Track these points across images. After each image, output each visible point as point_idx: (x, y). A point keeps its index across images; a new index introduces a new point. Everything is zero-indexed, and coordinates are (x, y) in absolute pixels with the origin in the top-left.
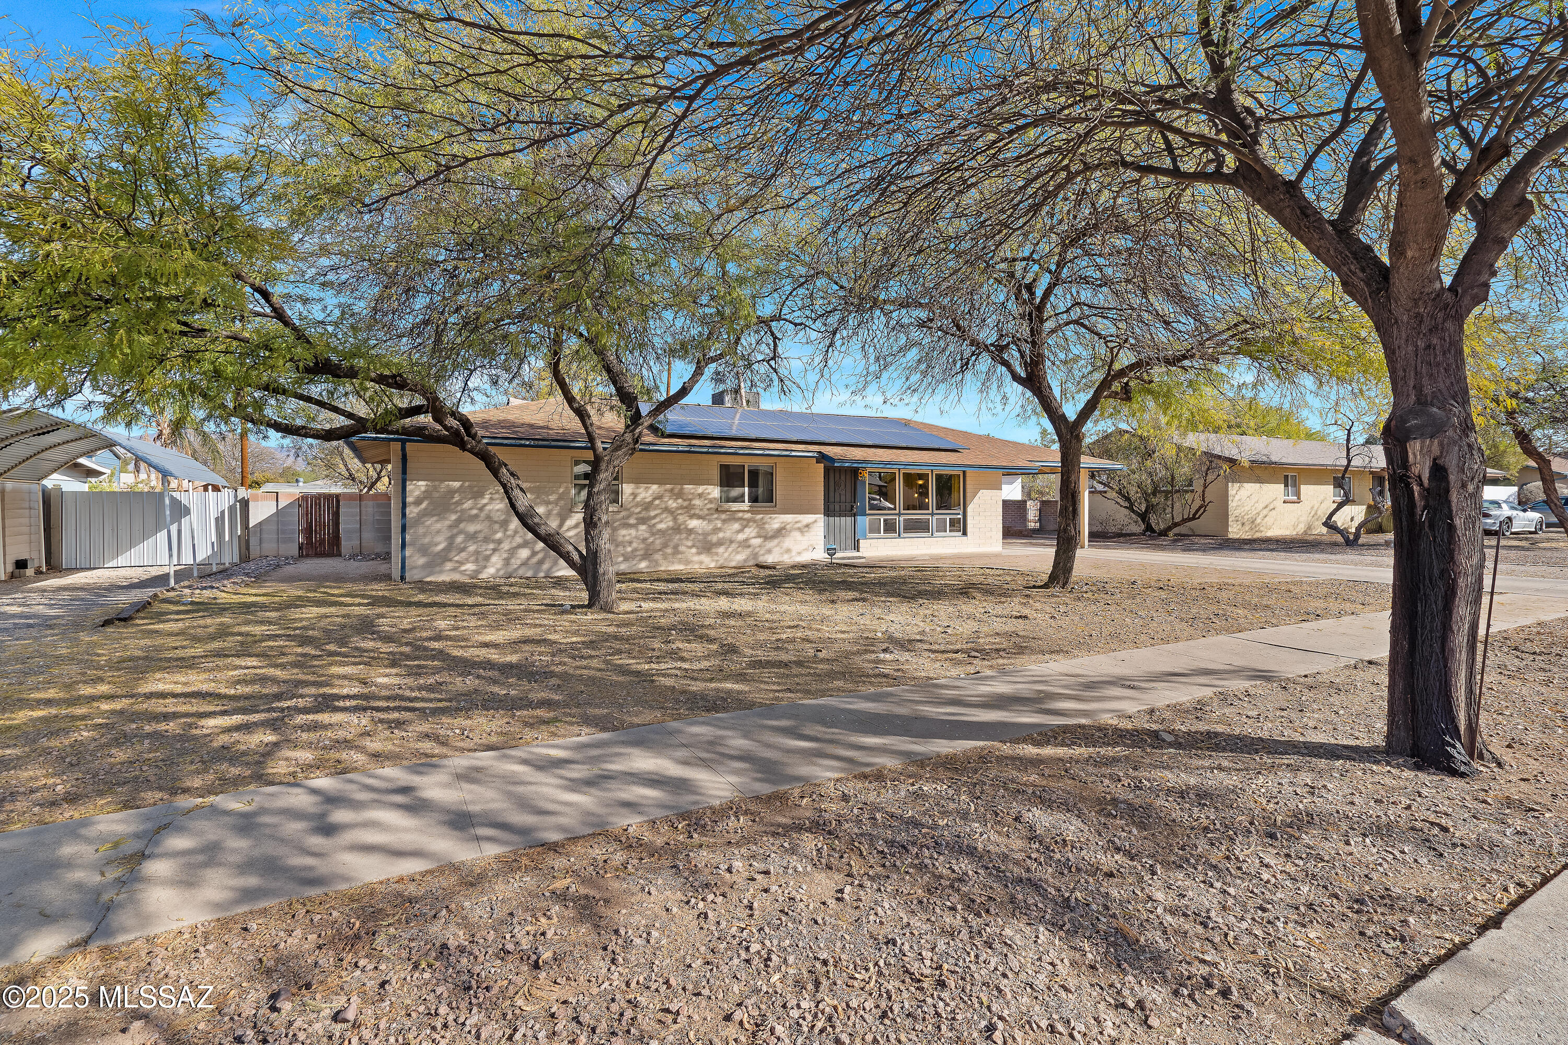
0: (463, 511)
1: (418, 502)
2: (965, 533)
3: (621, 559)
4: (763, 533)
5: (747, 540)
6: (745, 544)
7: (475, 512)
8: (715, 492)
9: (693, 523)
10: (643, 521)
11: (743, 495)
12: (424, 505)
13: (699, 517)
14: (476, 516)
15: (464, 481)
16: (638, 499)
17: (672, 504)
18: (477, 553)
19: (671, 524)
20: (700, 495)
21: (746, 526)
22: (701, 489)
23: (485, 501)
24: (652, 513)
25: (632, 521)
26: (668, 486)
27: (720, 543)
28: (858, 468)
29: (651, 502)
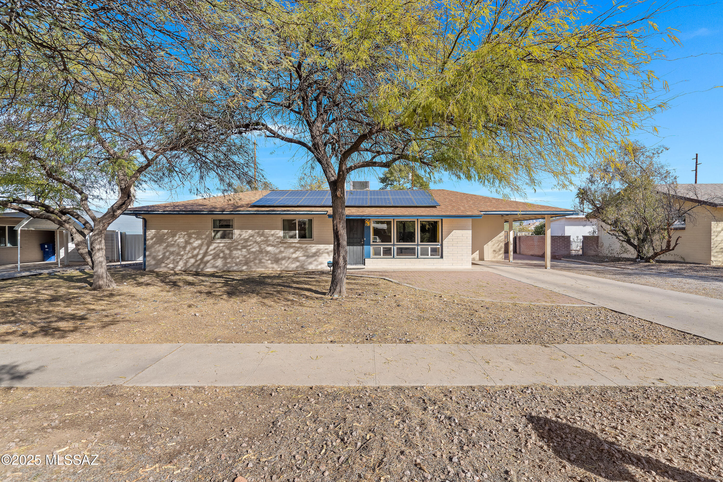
0: (168, 242)
1: (152, 239)
2: (442, 257)
3: (234, 265)
4: (306, 254)
5: (297, 258)
6: (296, 259)
7: (173, 243)
8: (281, 233)
9: (269, 249)
10: (244, 247)
11: (295, 235)
12: (154, 239)
13: (272, 246)
14: (173, 244)
15: (169, 230)
16: (242, 237)
17: (259, 239)
18: (174, 260)
19: (258, 249)
20: (273, 235)
21: (297, 251)
22: (273, 232)
23: (177, 238)
24: (249, 244)
25: (239, 247)
26: (257, 231)
27: (283, 258)
28: (364, 220)
29: (248, 239)
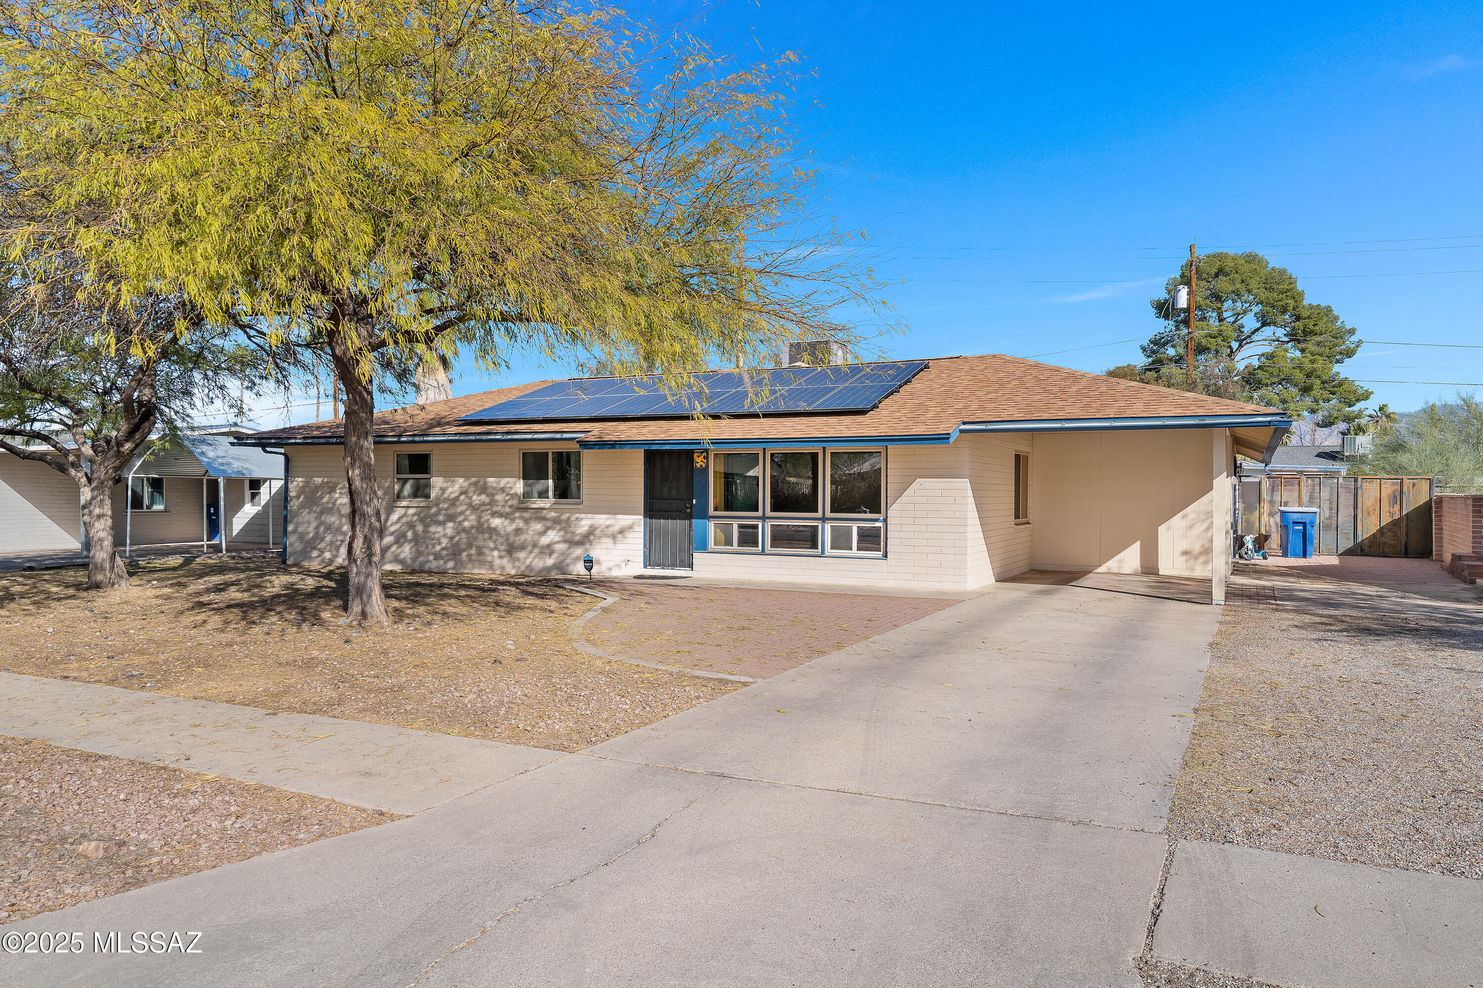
0: (323, 504)
1: (298, 497)
2: (885, 556)
3: (431, 558)
4: (568, 536)
5: (549, 546)
6: (548, 550)
7: (330, 505)
8: (519, 486)
9: (496, 522)
10: (451, 518)
11: (547, 491)
12: (302, 497)
13: (501, 515)
14: (332, 508)
15: (324, 477)
16: (446, 495)
17: (477, 499)
18: (332, 543)
19: (475, 523)
20: (503, 490)
21: (548, 528)
22: (503, 482)
23: (337, 495)
24: (459, 510)
25: (441, 518)
26: (473, 480)
27: (522, 548)
28: (692, 452)
29: (457, 498)
